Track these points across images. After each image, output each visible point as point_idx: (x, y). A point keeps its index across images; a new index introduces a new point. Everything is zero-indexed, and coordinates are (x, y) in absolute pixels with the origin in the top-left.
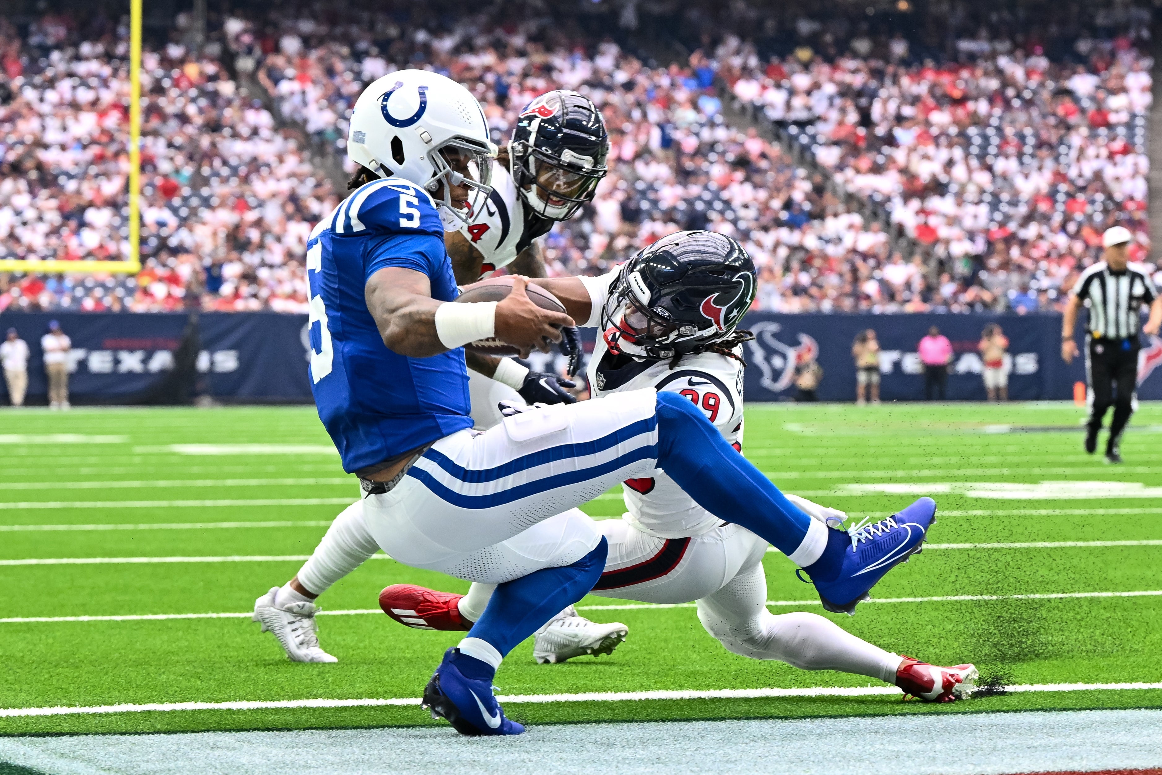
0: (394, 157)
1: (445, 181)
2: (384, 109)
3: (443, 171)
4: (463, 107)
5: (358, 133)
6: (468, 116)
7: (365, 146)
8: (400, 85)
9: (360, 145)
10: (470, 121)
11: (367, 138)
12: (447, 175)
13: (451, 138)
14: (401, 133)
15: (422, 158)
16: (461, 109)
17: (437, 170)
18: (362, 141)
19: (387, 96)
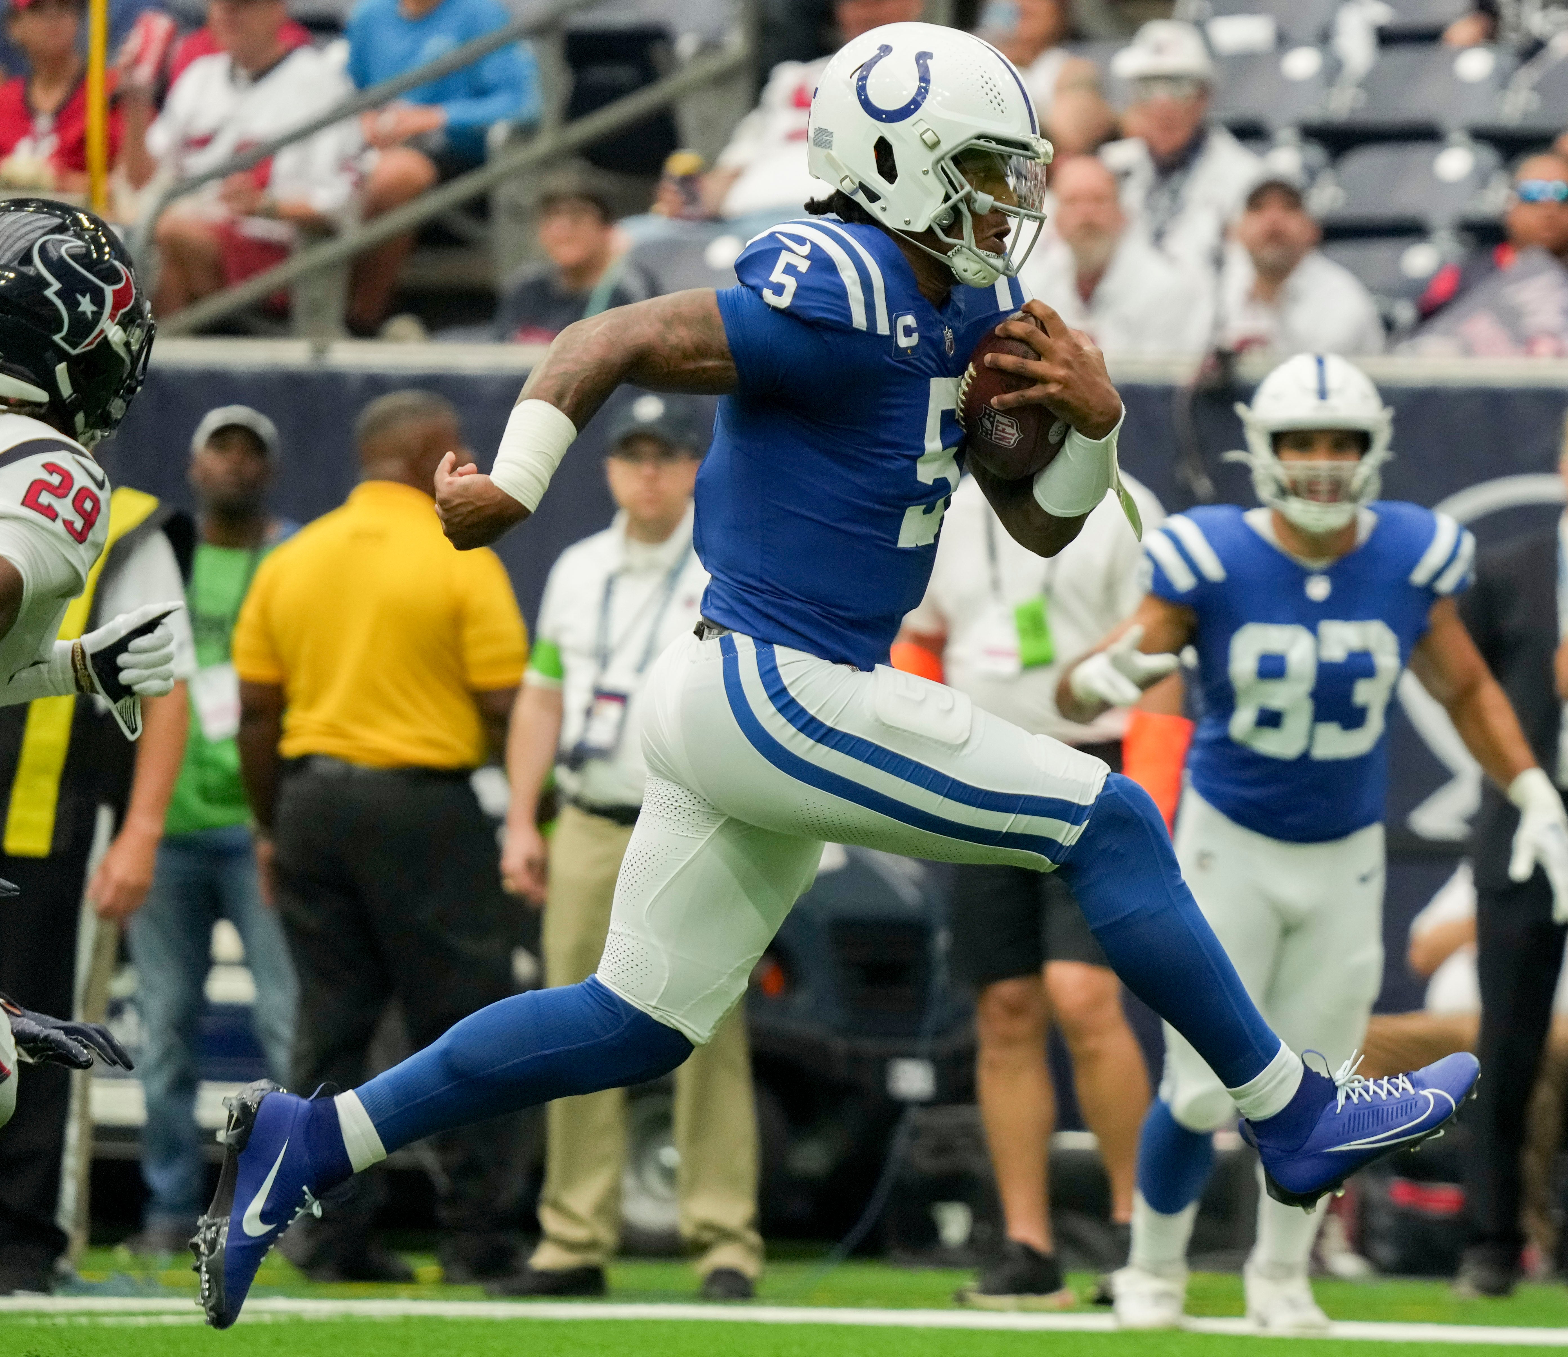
0: (881, 172)
1: (963, 208)
2: (861, 91)
3: (962, 193)
4: (990, 85)
5: (820, 131)
6: (999, 100)
7: (833, 153)
8: (885, 50)
9: (825, 151)
10: (1002, 107)
11: (835, 140)
12: (968, 200)
13: (971, 139)
14: (888, 130)
15: (926, 173)
16: (987, 88)
17: (951, 191)
18: (828, 145)
19: (866, 68)
